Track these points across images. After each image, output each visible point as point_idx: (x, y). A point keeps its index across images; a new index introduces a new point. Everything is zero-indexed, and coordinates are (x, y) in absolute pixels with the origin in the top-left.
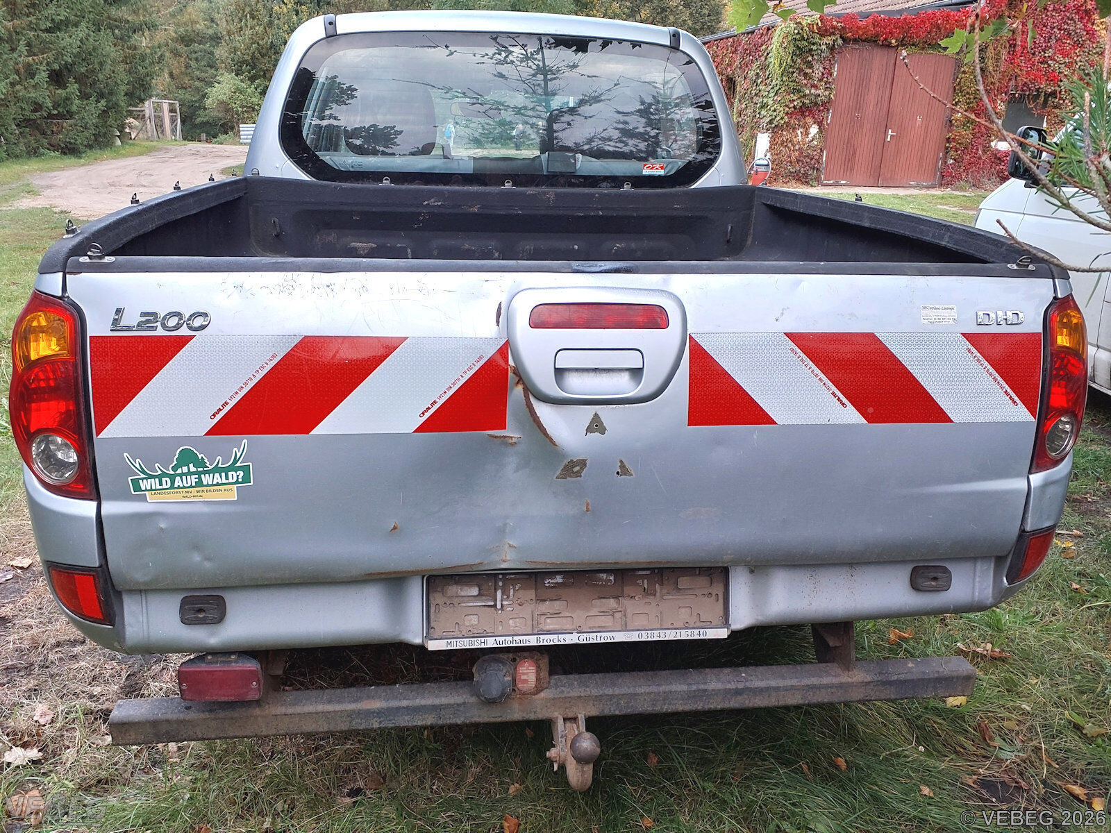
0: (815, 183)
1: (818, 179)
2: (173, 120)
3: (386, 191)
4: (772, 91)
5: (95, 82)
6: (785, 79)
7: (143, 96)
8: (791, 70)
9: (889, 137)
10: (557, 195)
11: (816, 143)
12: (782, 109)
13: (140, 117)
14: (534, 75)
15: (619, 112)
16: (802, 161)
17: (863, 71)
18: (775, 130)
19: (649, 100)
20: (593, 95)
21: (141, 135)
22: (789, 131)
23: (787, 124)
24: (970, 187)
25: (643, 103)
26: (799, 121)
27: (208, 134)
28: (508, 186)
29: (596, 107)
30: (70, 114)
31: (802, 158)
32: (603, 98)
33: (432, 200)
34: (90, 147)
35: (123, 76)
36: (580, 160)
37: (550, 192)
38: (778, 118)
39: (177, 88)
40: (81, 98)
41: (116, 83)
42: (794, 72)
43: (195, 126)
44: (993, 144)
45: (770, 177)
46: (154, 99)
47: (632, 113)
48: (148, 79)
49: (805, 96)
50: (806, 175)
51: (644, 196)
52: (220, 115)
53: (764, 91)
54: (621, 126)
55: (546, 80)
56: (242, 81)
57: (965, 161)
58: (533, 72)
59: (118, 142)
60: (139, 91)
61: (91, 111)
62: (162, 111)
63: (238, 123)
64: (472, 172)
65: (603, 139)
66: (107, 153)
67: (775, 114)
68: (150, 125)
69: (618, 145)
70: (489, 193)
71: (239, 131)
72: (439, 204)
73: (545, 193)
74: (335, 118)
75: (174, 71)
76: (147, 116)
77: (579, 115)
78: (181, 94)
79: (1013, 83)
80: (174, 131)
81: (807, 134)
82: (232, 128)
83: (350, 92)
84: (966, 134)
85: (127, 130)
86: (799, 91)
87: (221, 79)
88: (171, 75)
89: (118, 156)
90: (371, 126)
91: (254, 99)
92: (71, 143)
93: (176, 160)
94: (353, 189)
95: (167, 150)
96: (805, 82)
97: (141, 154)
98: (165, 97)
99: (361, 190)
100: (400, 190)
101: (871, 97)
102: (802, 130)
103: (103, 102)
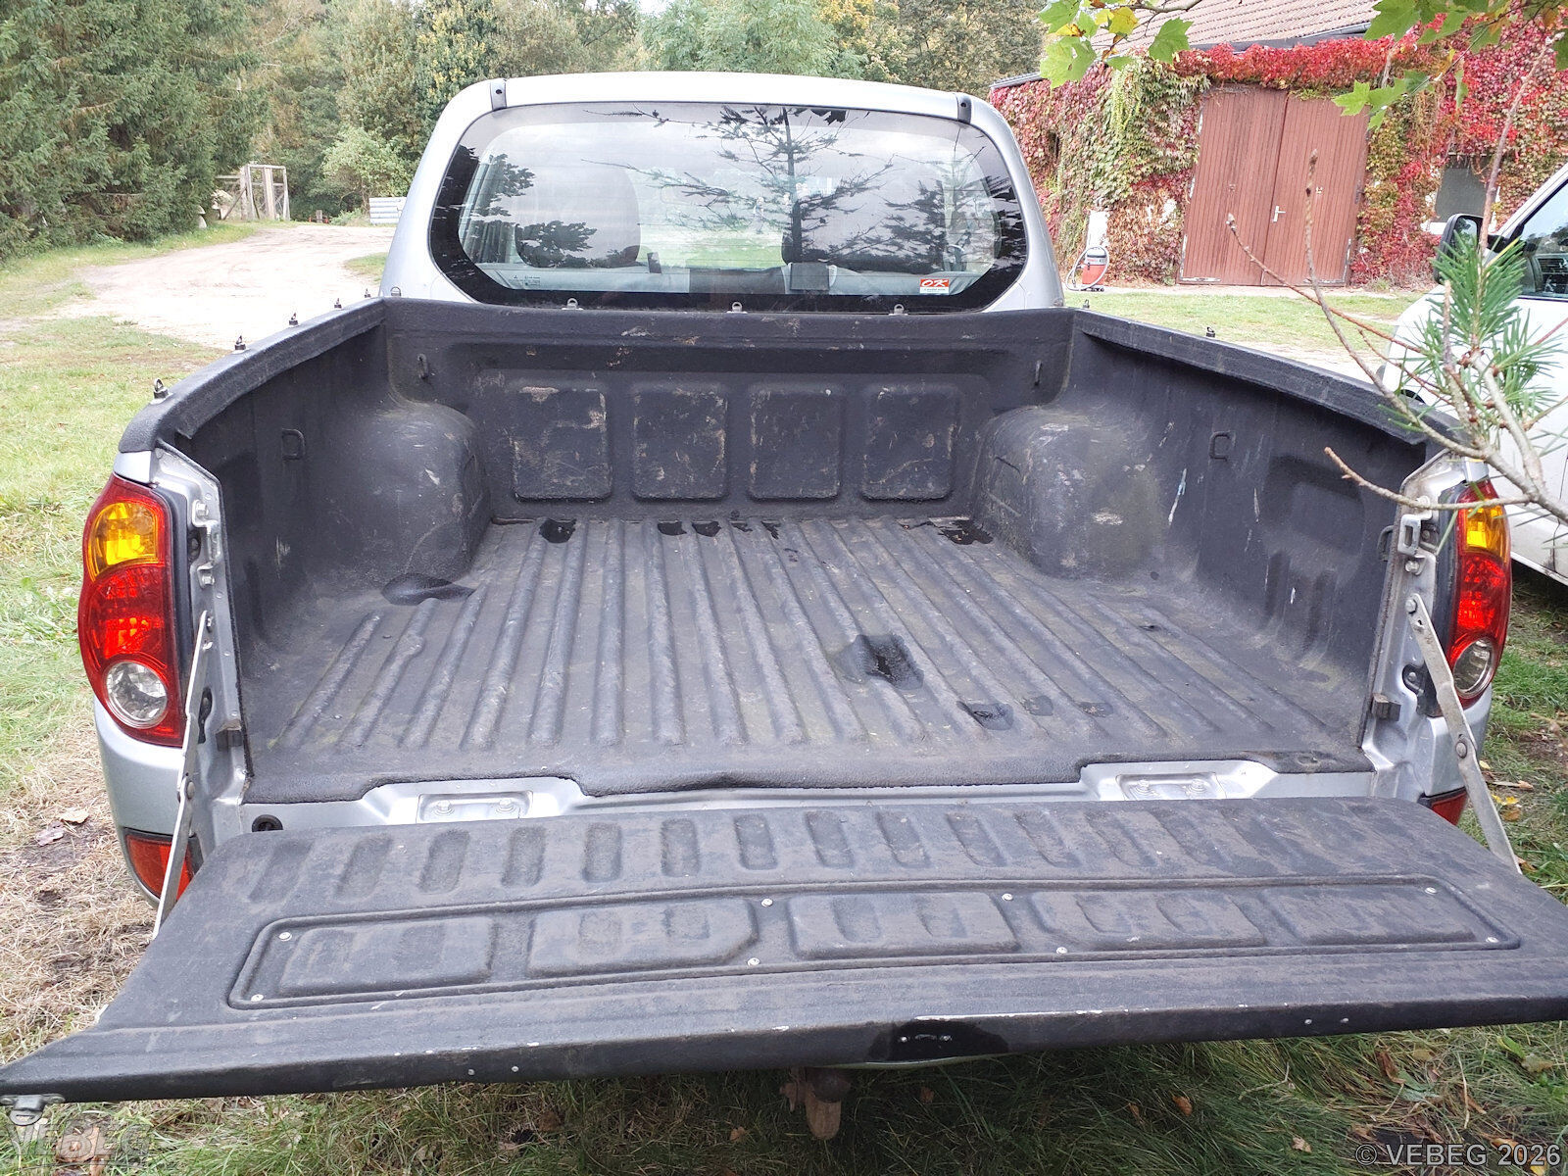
0: (1172, 281)
1: (1175, 275)
2: (278, 192)
3: (573, 318)
4: (1111, 152)
5: (172, 141)
6: (1128, 135)
7: (237, 160)
8: (1138, 123)
9: (1276, 216)
10: (802, 321)
11: (1172, 225)
12: (1124, 177)
13: (235, 188)
14: (775, 154)
15: (891, 205)
16: (1153, 250)
17: (1239, 124)
18: (1115, 206)
19: (931, 187)
20: (855, 181)
21: (233, 214)
22: (1134, 208)
23: (1133, 199)
24: (1391, 286)
25: (923, 191)
26: (1149, 194)
27: (326, 211)
28: (736, 310)
29: (859, 199)
30: (138, 186)
31: (1152, 247)
32: (868, 185)
33: (634, 329)
34: (164, 230)
35: (210, 133)
36: (835, 274)
37: (794, 318)
38: (1119, 191)
39: (284, 147)
40: (152, 164)
41: (200, 141)
42: (1141, 127)
43: (307, 200)
44: (1423, 226)
45: (1108, 273)
46: (252, 164)
47: (909, 206)
48: (245, 135)
49: (1157, 159)
50: (1158, 270)
51: (921, 323)
52: (343, 185)
53: (1100, 152)
54: (894, 223)
55: (791, 160)
56: (373, 138)
57: (1385, 251)
58: (774, 149)
59: (203, 224)
60: (232, 152)
61: (166, 181)
62: (262, 180)
63: (367, 196)
64: (687, 290)
65: (869, 241)
66: (187, 239)
67: (1115, 184)
68: (247, 200)
69: (888, 248)
70: (711, 321)
71: (368, 207)
72: (644, 334)
73: (786, 320)
74: (505, 213)
75: (280, 125)
76: (243, 186)
77: (836, 208)
78: (290, 156)
79: (1452, 140)
80: (279, 207)
81: (1160, 212)
82: (359, 202)
83: (523, 179)
84: (1386, 213)
85: (215, 207)
86: (1149, 152)
87: (345, 136)
88: (276, 129)
89: (203, 242)
90: (553, 223)
91: (389, 163)
92: (137, 226)
93: (281, 248)
94: (527, 314)
95: (269, 235)
96: (1158, 139)
97: (233, 240)
98: (267, 161)
99: (539, 316)
100: (590, 316)
101: (1251, 163)
102: (1152, 207)
103: (183, 169)
